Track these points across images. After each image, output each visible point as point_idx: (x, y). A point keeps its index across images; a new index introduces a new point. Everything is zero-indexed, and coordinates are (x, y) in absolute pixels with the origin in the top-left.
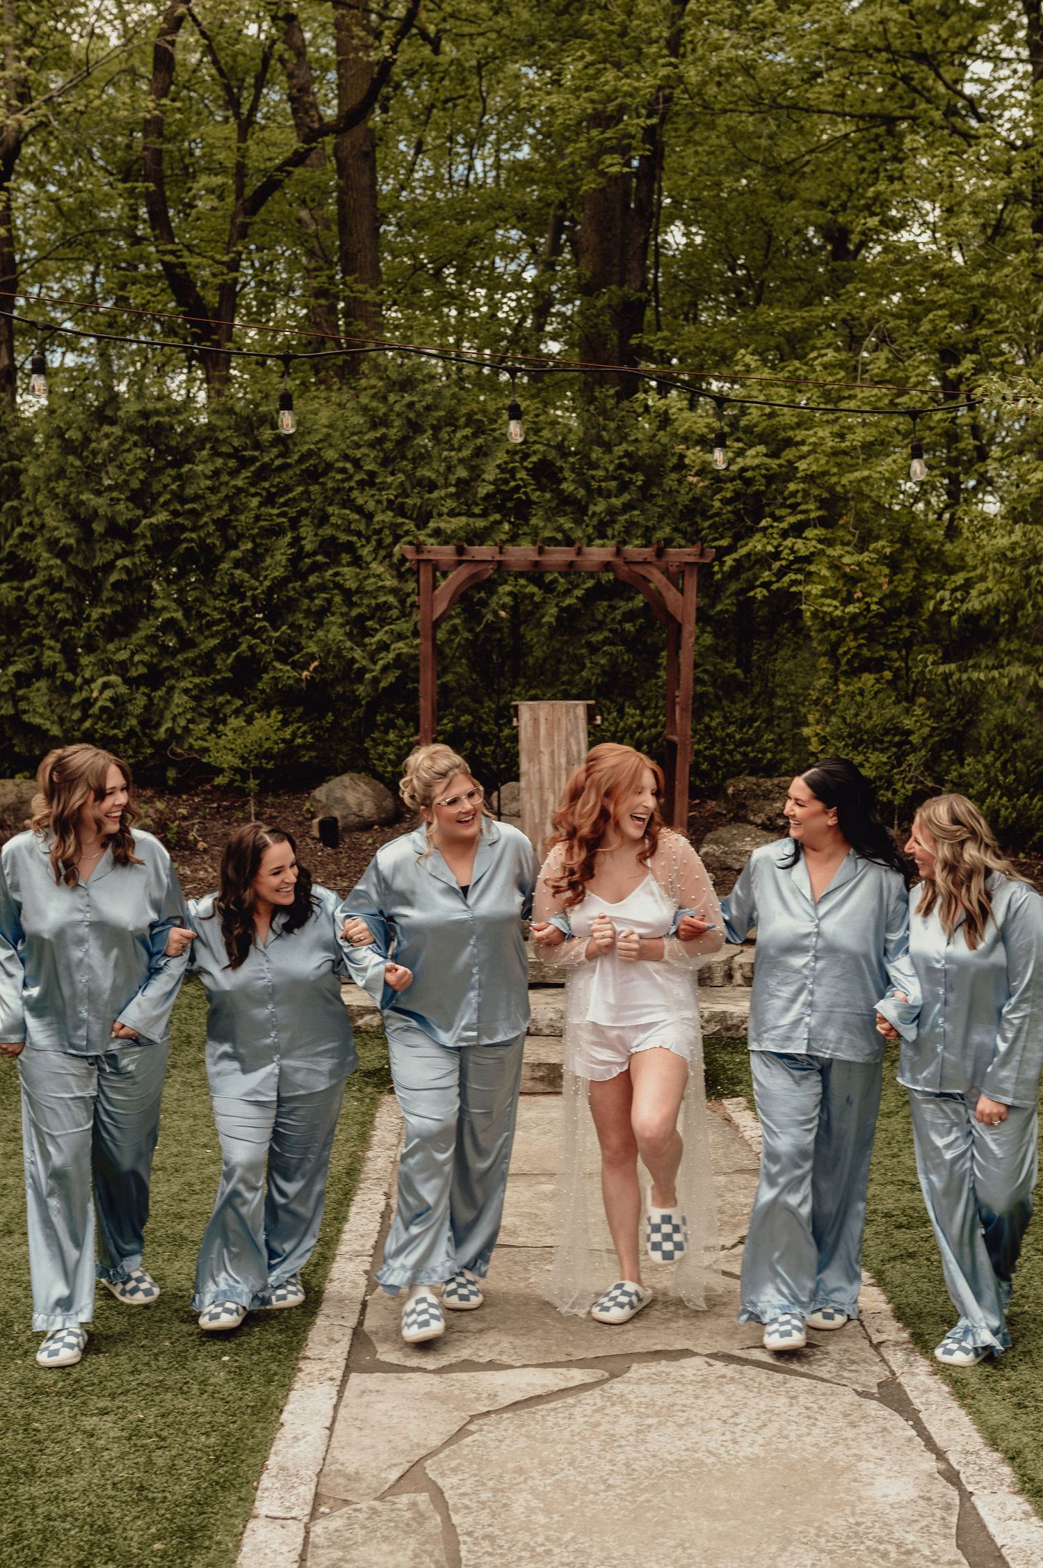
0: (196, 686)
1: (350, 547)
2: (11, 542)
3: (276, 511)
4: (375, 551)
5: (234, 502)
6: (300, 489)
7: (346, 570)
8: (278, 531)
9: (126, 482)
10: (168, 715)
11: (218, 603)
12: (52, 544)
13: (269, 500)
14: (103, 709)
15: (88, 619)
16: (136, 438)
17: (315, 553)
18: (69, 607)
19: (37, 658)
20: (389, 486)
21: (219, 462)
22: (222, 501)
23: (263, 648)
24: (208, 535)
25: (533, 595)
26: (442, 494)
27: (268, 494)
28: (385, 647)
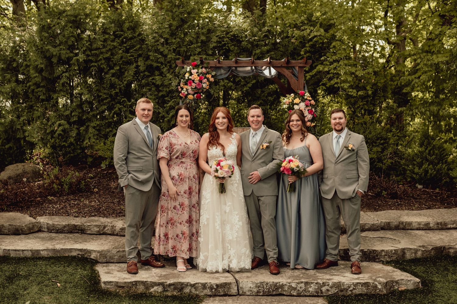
0: (98, 125)
1: (158, 68)
3: (129, 55)
4: (169, 71)
5: (112, 51)
6: (138, 46)
7: (157, 77)
8: (129, 63)
9: (66, 42)
10: (87, 136)
11: (106, 91)
12: (36, 68)
13: (127, 51)
14: (59, 135)
16: (71, 25)
17: (144, 71)
20: (173, 43)
21: (107, 36)
22: (107, 51)
23: (125, 109)
24: (102, 64)
25: (231, 86)
26: (195, 46)
27: (126, 48)
28: (172, 108)
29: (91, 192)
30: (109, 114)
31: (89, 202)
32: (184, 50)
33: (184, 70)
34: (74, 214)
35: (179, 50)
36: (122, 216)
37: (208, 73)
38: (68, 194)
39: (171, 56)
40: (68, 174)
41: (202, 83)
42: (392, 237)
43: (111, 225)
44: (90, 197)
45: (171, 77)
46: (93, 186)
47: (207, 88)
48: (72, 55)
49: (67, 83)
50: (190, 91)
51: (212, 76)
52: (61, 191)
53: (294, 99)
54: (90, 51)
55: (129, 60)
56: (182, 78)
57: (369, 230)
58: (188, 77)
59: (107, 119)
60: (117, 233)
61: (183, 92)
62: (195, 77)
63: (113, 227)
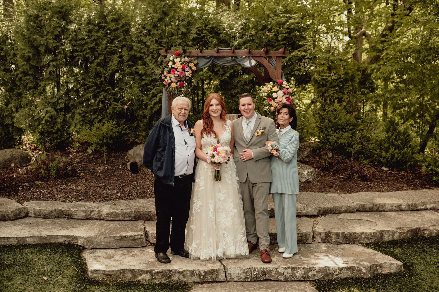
0: (84, 112)
1: (141, 58)
2: (10, 57)
3: (113, 45)
5: (97, 41)
6: (122, 37)
7: (140, 67)
8: (113, 53)
9: (53, 32)
10: (73, 123)
11: (91, 80)
12: (23, 57)
13: (112, 42)
14: (47, 121)
15: (40, 86)
16: (57, 15)
18: (32, 82)
19: (20, 102)
20: (155, 35)
21: (91, 27)
22: (92, 41)
23: (110, 97)
24: (87, 53)
26: (176, 37)
27: (111, 39)
28: (155, 95)
29: (78, 176)
30: (95, 102)
31: (76, 187)
32: (166, 42)
33: (167, 59)
34: (61, 199)
35: (161, 41)
36: (108, 200)
37: (190, 62)
38: (55, 179)
39: (153, 47)
40: (55, 160)
41: (184, 71)
42: (368, 219)
43: (97, 210)
44: (77, 181)
45: (154, 66)
46: (79, 171)
47: (190, 77)
48: (58, 44)
49: (54, 72)
50: (173, 79)
51: (195, 65)
52: (49, 176)
53: (273, 87)
54: (76, 41)
55: (114, 50)
56: (165, 67)
57: (345, 212)
58: (172, 66)
59: (93, 106)
60: (104, 218)
61: (166, 80)
62: (178, 65)
63: (99, 211)
